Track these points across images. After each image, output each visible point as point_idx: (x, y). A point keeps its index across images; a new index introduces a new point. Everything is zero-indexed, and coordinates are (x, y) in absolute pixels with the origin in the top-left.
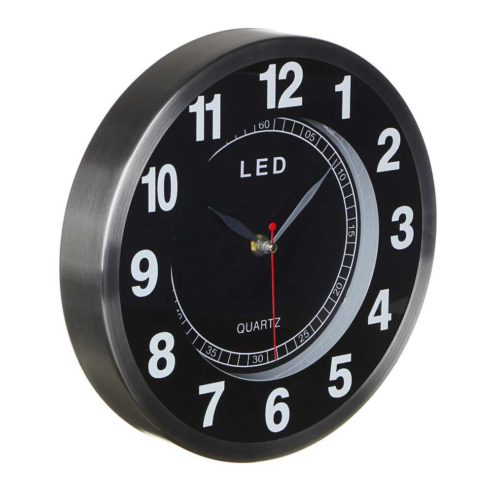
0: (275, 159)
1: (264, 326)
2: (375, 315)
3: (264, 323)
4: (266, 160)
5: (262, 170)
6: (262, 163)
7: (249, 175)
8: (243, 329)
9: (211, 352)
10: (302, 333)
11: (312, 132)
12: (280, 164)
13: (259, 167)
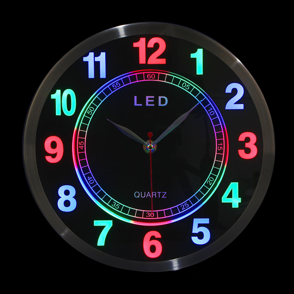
0: (160, 98)
1: (154, 196)
2: (228, 197)
3: (154, 194)
4: (153, 97)
5: (149, 103)
6: (149, 99)
7: (141, 105)
8: (138, 195)
9: (116, 206)
10: (184, 204)
11: (187, 84)
12: (163, 101)
13: (147, 101)
